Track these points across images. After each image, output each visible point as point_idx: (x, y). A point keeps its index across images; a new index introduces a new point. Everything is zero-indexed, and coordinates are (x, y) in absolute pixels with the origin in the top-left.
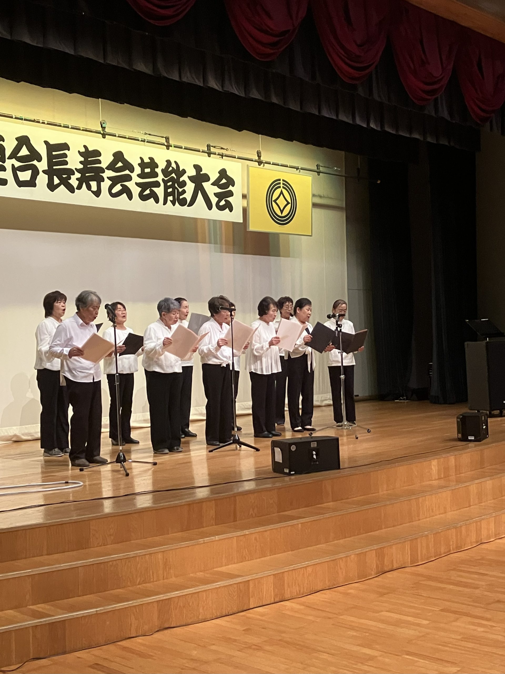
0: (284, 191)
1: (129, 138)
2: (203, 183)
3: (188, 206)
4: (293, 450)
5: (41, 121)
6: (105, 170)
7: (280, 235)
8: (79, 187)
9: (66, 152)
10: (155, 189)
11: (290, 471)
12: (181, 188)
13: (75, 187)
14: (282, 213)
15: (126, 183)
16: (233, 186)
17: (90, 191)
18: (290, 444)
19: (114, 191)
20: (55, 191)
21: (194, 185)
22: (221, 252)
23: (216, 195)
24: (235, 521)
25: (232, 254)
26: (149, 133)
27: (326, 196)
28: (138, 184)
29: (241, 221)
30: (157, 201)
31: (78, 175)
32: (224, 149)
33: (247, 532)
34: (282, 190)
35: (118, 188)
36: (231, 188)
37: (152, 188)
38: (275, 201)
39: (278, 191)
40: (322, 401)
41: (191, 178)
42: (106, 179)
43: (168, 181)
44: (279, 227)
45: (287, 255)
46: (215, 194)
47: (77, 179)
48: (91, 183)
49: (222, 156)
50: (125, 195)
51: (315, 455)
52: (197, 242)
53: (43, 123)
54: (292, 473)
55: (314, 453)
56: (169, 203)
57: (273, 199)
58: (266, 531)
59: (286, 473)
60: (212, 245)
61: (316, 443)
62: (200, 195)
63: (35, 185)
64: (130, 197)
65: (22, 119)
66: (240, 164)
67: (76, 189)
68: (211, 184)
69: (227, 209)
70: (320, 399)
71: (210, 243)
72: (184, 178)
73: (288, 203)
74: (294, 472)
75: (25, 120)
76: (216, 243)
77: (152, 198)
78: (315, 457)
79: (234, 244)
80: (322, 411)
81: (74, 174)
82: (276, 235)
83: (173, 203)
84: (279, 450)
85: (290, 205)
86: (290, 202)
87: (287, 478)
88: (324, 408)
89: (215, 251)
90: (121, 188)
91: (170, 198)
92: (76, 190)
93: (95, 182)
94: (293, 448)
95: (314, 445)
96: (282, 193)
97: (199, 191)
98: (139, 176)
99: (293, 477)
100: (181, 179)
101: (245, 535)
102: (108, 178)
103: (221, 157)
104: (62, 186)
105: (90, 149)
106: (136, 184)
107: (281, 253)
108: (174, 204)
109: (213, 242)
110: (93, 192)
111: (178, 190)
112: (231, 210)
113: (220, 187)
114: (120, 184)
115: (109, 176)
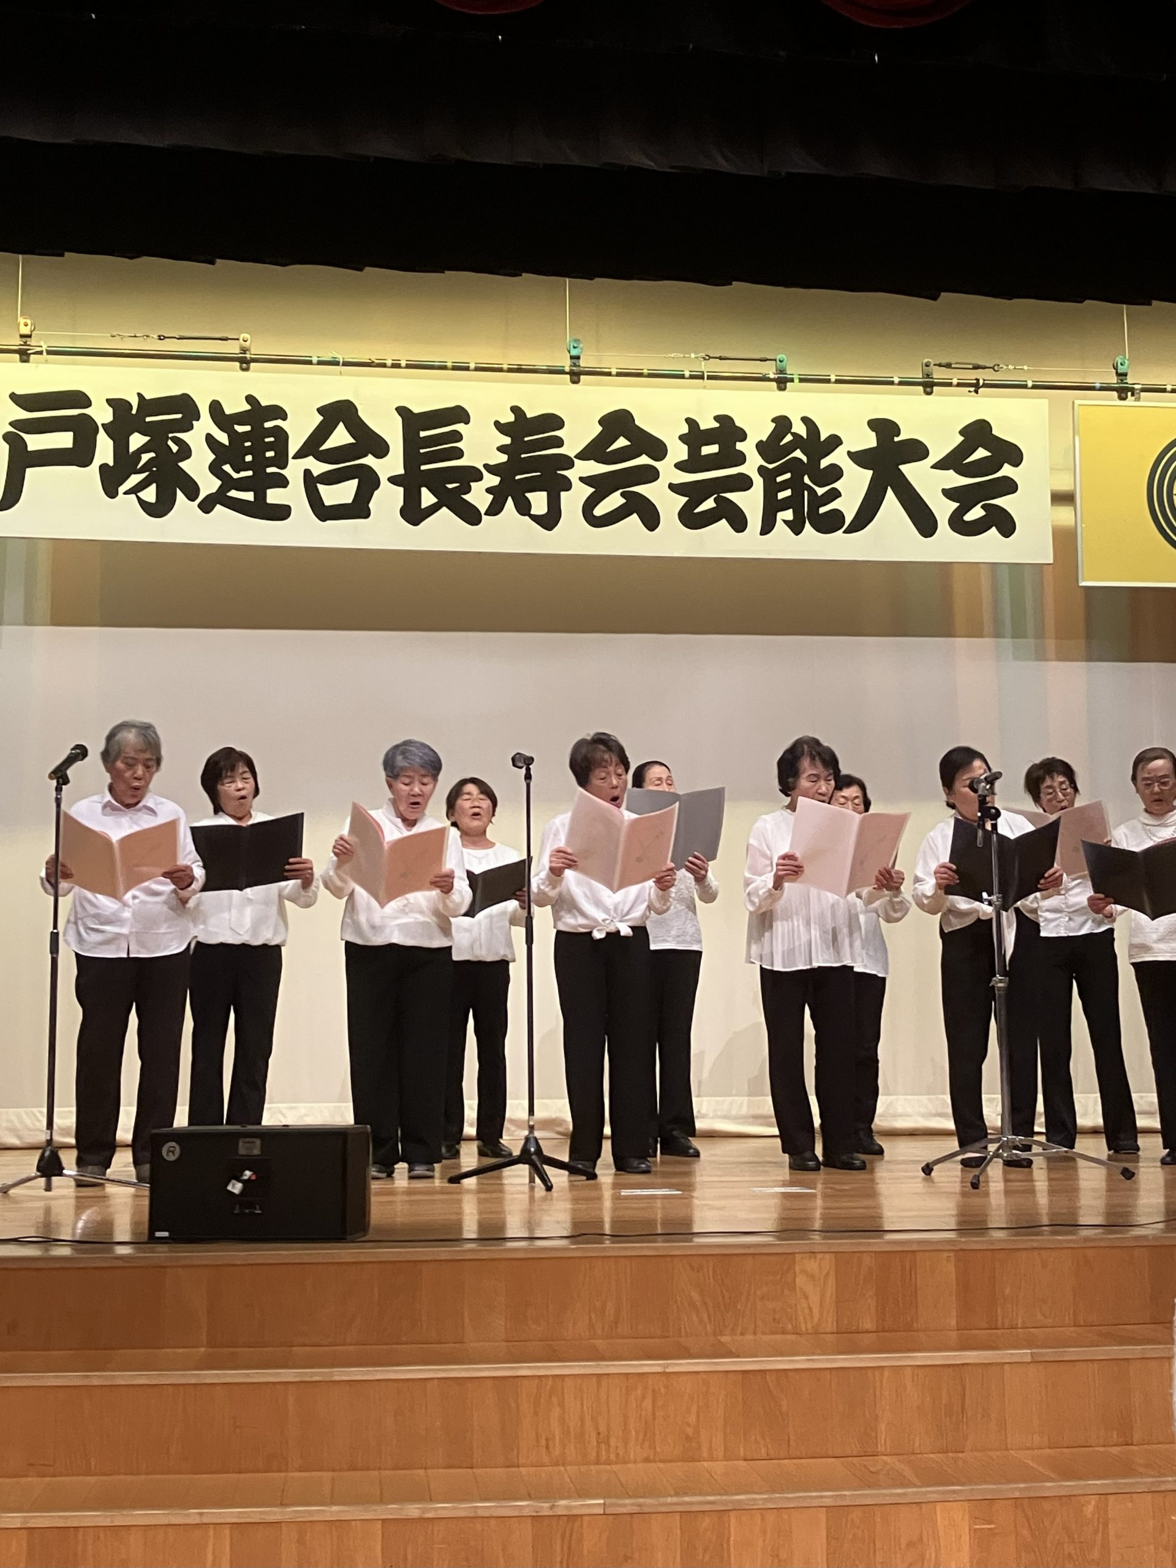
1: (650, 376)
2: (904, 467)
3: (845, 532)
4: (172, 1158)
5: (389, 362)
6: (575, 460)
8: (495, 509)
9: (459, 427)
10: (733, 497)
12: (822, 486)
13: (483, 510)
15: (638, 489)
16: (1016, 463)
17: (527, 517)
19: (599, 511)
20: (422, 524)
21: (869, 473)
22: (1041, 658)
23: (949, 494)
26: (718, 355)
28: (675, 488)
29: (1049, 559)
30: (740, 525)
32: (984, 368)
35: (613, 502)
36: (1006, 471)
37: (723, 495)
41: (860, 458)
42: (576, 484)
43: (780, 471)
46: (944, 491)
47: (489, 490)
48: (530, 495)
49: (976, 386)
50: (634, 518)
53: (396, 366)
56: (780, 528)
60: (1007, 642)
61: (258, 1142)
62: (891, 498)
63: (366, 514)
64: (651, 522)
65: (336, 363)
66: (1045, 402)
67: (485, 514)
68: (933, 467)
69: (993, 529)
72: (838, 457)
74: (166, 1234)
75: (346, 364)
76: (1018, 634)
77: (723, 522)
79: (1089, 636)
81: (479, 477)
83: (796, 527)
89: (1019, 656)
90: (623, 501)
91: (785, 515)
92: (484, 517)
93: (544, 494)
94: (171, 1152)
95: (250, 1148)
97: (889, 487)
98: (680, 466)
100: (825, 463)
102: (582, 479)
103: (972, 389)
104: (444, 511)
105: (530, 414)
106: (672, 487)
108: (797, 532)
109: (1008, 631)
110: (536, 519)
111: (812, 492)
112: (1006, 534)
113: (966, 471)
114: (621, 491)
115: (584, 475)
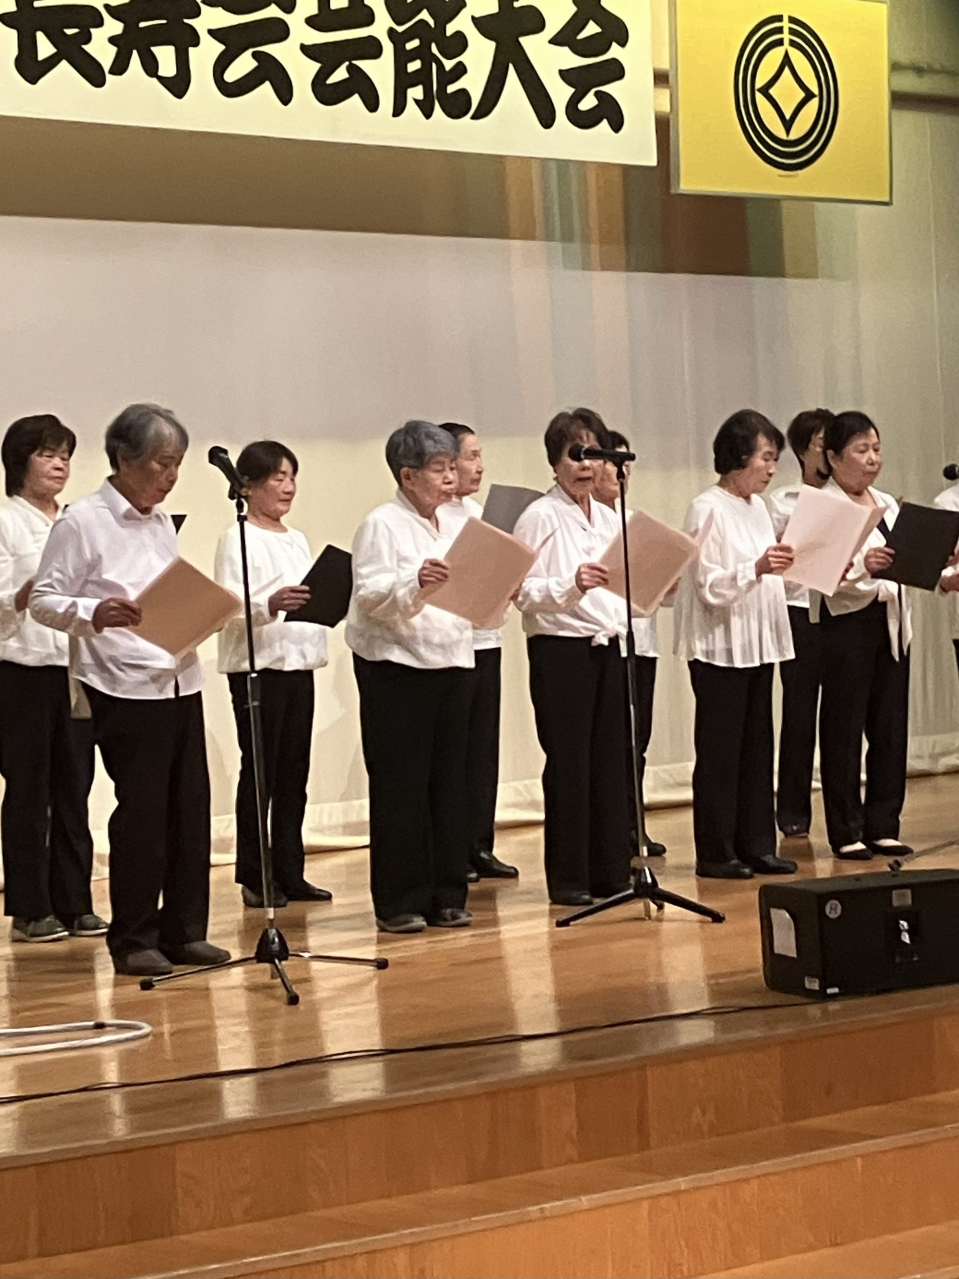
0: (797, 57)
2: (523, 40)
3: (473, 118)
4: (833, 916)
7: (785, 204)
8: (119, 67)
10: (365, 65)
11: (823, 987)
12: (449, 57)
13: (107, 66)
14: (788, 132)
15: (268, 49)
16: (623, 43)
17: (155, 80)
18: (823, 898)
19: (233, 74)
20: (42, 81)
21: (492, 45)
22: (586, 266)
23: (565, 75)
24: (644, 1145)
25: (623, 275)
27: (937, 66)
28: (308, 50)
29: (653, 162)
30: (372, 103)
31: (113, 27)
33: (682, 1183)
34: (787, 55)
35: (244, 65)
36: (615, 51)
37: (354, 62)
38: (765, 90)
39: (774, 58)
40: (935, 757)
41: (482, 24)
42: (205, 37)
43: (409, 35)
44: (781, 176)
45: (810, 272)
46: (561, 72)
47: (113, 40)
48: (157, 50)
50: (267, 87)
51: (908, 931)
52: (504, 234)
54: (830, 991)
55: (904, 924)
56: (411, 107)
57: (759, 84)
58: (747, 1180)
59: (810, 993)
60: (557, 246)
61: (909, 892)
62: (512, 77)
64: (285, 93)
67: (111, 72)
68: (551, 42)
69: (605, 122)
70: (926, 752)
71: (548, 237)
72: (461, 23)
73: (809, 96)
74: (836, 990)
76: (567, 237)
77: (356, 96)
78: (906, 938)
79: (628, 242)
80: (936, 791)
81: (100, 23)
82: (771, 205)
83: (427, 110)
84: (787, 915)
85: (815, 102)
86: (816, 91)
87: (814, 1010)
88: (942, 781)
89: (568, 264)
90: (254, 64)
91: (416, 93)
92: (109, 78)
93: (171, 49)
94: (833, 910)
95: (902, 899)
96: (786, 61)
97: (511, 66)
98: (311, 21)
99: (834, 1006)
100: (451, 29)
101: (676, 1193)
102: (211, 32)
104: (64, 65)
106: (304, 49)
107: (788, 267)
108: (428, 114)
109: (558, 233)
110: (163, 80)
111: (440, 66)
112: (617, 124)
113: (580, 49)
114: (251, 51)
115: (214, 27)
